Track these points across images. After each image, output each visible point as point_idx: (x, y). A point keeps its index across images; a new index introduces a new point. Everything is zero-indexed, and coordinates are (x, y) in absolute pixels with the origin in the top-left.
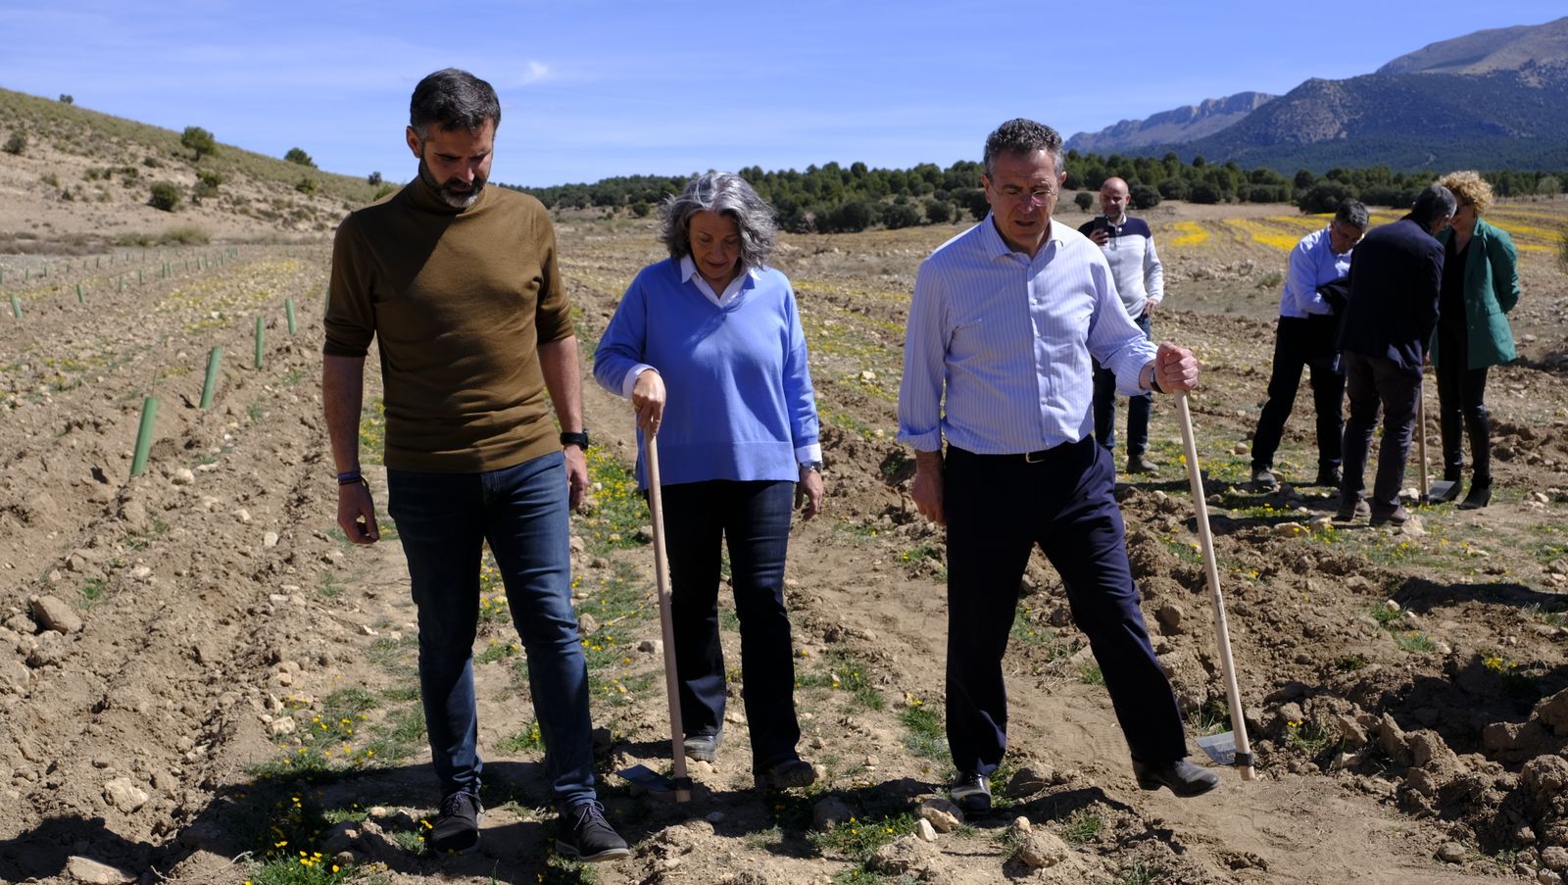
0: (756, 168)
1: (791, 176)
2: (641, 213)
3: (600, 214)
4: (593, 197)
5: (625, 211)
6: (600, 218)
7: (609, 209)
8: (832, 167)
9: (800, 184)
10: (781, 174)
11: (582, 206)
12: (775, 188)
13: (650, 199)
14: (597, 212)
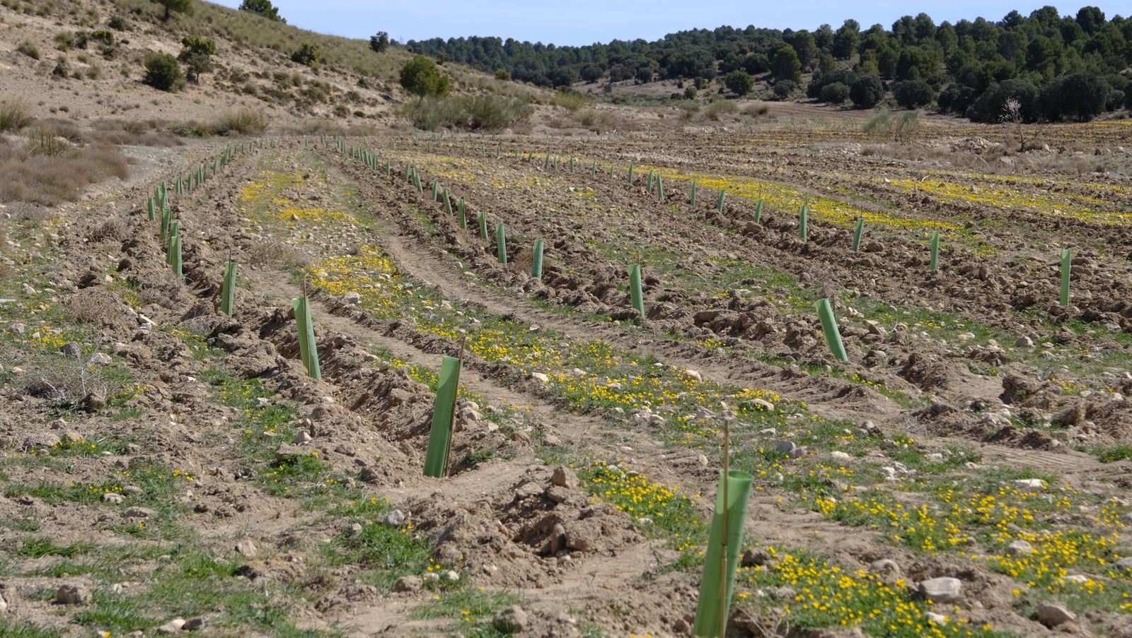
0: (922, 17)
1: (978, 30)
2: (739, 89)
3: (675, 90)
4: (663, 63)
5: (714, 86)
6: (674, 97)
7: (688, 84)
8: (1046, 15)
9: (993, 45)
10: (962, 27)
11: (645, 78)
12: (953, 48)
13: (754, 67)
14: (670, 88)
